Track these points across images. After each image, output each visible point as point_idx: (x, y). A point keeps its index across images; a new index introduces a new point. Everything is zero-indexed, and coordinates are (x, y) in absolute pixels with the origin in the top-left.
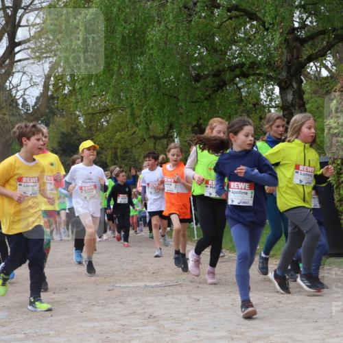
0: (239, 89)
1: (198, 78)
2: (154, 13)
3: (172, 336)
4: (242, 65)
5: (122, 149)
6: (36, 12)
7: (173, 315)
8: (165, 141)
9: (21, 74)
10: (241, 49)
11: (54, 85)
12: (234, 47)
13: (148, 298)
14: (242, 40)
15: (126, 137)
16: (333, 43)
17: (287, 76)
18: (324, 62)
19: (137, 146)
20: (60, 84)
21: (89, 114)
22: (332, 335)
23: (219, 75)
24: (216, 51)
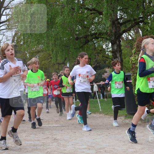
0: (95, 44)
1: (77, 39)
2: (60, 11)
3: (64, 147)
4: (96, 34)
5: (45, 68)
6: (9, 9)
7: (65, 139)
8: (63, 65)
9: (3, 35)
10: (95, 27)
11: (16, 40)
12: (92, 26)
13: (54, 131)
14: (96, 23)
15: (46, 63)
16: (134, 25)
17: (114, 38)
18: (130, 33)
19: (51, 67)
20: (19, 40)
21: (31, 53)
22: (131, 148)
23: (86, 38)
24: (85, 27)
